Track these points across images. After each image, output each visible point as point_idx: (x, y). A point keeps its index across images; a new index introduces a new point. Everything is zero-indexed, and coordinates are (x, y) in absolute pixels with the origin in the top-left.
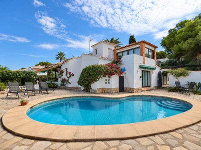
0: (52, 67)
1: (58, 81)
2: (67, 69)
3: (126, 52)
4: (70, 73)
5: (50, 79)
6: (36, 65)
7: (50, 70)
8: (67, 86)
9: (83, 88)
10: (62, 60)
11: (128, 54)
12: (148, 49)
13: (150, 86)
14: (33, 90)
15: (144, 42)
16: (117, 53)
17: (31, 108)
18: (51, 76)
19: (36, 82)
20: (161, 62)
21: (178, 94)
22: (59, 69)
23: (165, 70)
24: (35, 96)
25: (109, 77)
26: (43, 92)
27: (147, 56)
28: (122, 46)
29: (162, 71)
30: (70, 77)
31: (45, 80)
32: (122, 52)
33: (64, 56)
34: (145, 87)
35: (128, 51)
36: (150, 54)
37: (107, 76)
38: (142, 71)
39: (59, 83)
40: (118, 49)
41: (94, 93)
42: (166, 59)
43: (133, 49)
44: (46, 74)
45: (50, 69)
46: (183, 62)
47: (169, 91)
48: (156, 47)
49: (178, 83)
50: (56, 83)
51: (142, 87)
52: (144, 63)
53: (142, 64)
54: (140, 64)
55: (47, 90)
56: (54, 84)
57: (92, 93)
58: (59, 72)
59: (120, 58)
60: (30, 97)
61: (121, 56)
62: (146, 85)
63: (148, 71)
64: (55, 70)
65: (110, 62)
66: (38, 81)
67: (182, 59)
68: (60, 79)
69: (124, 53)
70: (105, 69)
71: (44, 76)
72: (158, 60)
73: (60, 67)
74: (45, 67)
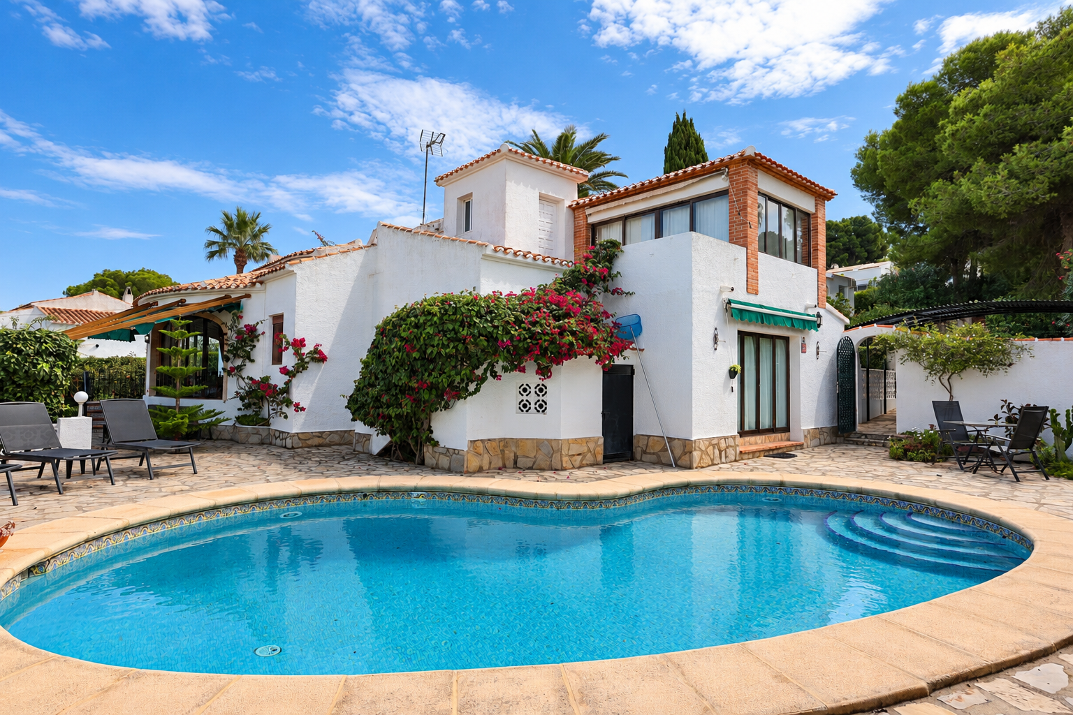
0: (182, 303)
1: (218, 395)
2: (278, 322)
3: (649, 223)
4: (299, 343)
5: (163, 380)
6: (72, 293)
7: (167, 325)
8: (278, 424)
9: (379, 442)
10: (251, 266)
11: (659, 233)
12: (780, 203)
13: (787, 429)
14: (51, 456)
15: (758, 163)
16: (594, 228)
17: (29, 571)
18: (176, 366)
19: (70, 401)
20: (851, 283)
21: (948, 477)
22: (226, 318)
23: (876, 331)
24: (60, 490)
25: (544, 372)
26: (117, 464)
27: (772, 245)
28: (622, 184)
29: (858, 335)
30: (301, 366)
31: (133, 389)
32: (625, 219)
33: (265, 238)
34: (758, 431)
35: (658, 213)
36: (788, 234)
37: (531, 366)
38: (742, 335)
39: (228, 408)
40: (600, 202)
41: (449, 471)
42: (885, 267)
43: (691, 204)
44: (139, 348)
45: (165, 316)
46: (977, 288)
47: (896, 458)
48: (823, 196)
49: (947, 410)
50: (209, 405)
51: (743, 433)
52: (752, 288)
53: (741, 295)
54: (727, 295)
55: (144, 454)
56: (193, 413)
57: (436, 469)
58: (232, 336)
59: (611, 259)
60: (25, 501)
61: (614, 244)
62: (766, 422)
63: (773, 338)
64: (204, 322)
65: (548, 279)
66: (81, 396)
67: (976, 266)
68: (232, 386)
69: (635, 227)
70: (518, 322)
71: (126, 361)
72: (837, 270)
73: (233, 306)
74: (136, 308)
